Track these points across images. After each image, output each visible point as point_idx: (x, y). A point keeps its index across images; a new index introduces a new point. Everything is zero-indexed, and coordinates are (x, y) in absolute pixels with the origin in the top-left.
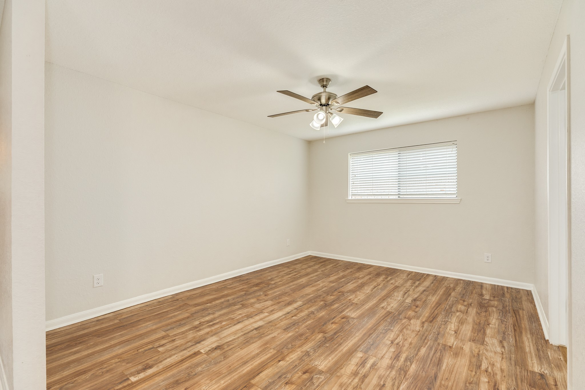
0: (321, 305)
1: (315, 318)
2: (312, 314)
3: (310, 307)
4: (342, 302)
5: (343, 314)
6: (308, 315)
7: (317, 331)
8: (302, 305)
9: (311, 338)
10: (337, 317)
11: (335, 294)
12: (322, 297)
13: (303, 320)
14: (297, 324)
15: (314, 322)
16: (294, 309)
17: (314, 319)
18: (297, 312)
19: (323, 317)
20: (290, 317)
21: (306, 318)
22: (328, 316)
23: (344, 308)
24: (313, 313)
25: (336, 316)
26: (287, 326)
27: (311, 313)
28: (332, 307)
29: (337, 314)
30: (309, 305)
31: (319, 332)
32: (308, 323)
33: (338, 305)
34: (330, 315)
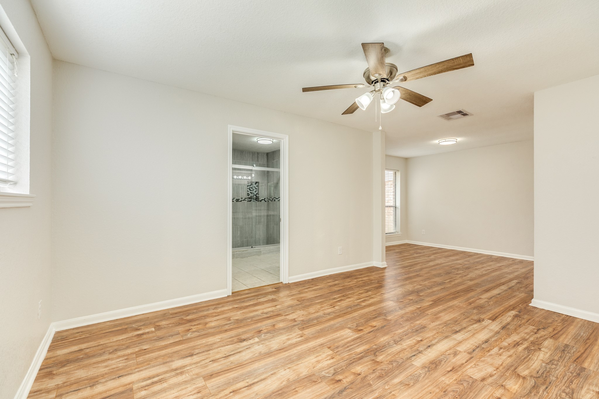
0: (383, 353)
1: (393, 335)
2: (396, 340)
3: (399, 352)
4: (348, 355)
5: (358, 335)
6: (401, 340)
7: (392, 322)
8: (413, 358)
9: (398, 317)
10: (367, 332)
11: (351, 378)
12: (377, 374)
13: (408, 334)
14: (414, 331)
15: (395, 330)
16: (424, 352)
17: (395, 334)
18: (417, 346)
19: (383, 335)
20: (425, 341)
21: (404, 336)
22: (377, 335)
23: (352, 343)
24: (396, 342)
25: (367, 334)
26: (424, 330)
27: (398, 342)
28: (367, 348)
29: (365, 336)
30: (401, 355)
31: (391, 320)
32: (401, 331)
33: (356, 350)
34: (374, 336)
